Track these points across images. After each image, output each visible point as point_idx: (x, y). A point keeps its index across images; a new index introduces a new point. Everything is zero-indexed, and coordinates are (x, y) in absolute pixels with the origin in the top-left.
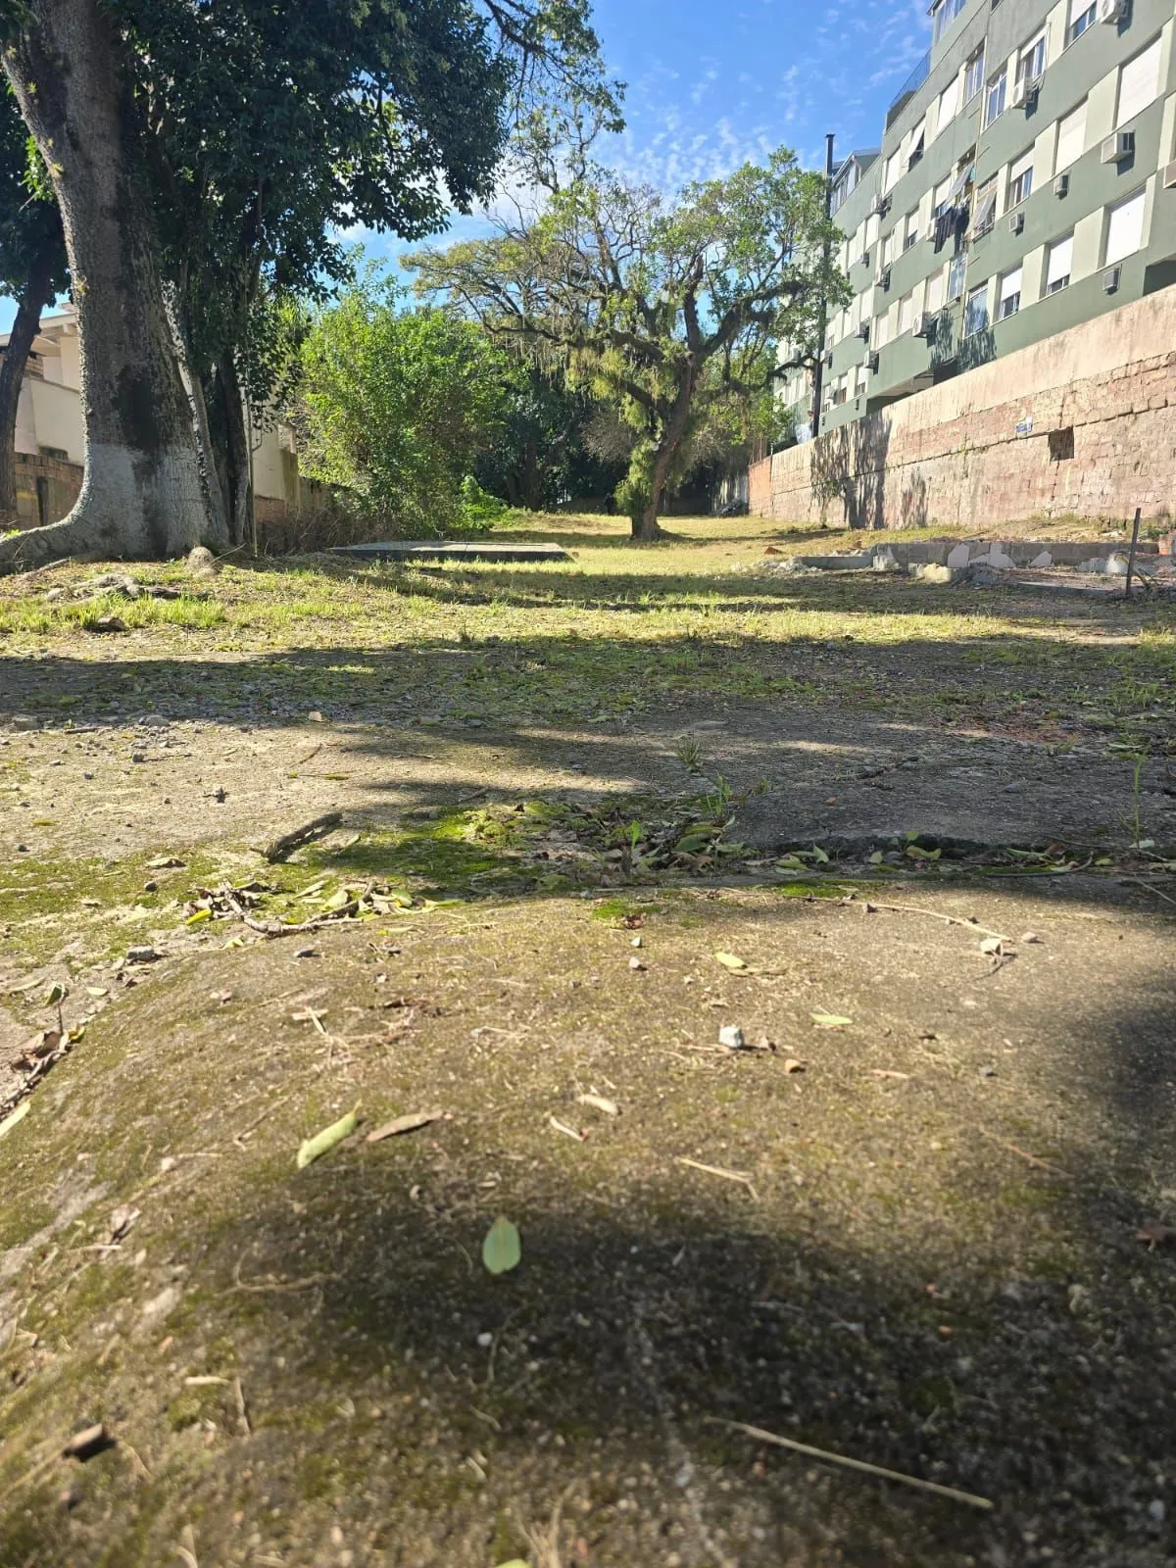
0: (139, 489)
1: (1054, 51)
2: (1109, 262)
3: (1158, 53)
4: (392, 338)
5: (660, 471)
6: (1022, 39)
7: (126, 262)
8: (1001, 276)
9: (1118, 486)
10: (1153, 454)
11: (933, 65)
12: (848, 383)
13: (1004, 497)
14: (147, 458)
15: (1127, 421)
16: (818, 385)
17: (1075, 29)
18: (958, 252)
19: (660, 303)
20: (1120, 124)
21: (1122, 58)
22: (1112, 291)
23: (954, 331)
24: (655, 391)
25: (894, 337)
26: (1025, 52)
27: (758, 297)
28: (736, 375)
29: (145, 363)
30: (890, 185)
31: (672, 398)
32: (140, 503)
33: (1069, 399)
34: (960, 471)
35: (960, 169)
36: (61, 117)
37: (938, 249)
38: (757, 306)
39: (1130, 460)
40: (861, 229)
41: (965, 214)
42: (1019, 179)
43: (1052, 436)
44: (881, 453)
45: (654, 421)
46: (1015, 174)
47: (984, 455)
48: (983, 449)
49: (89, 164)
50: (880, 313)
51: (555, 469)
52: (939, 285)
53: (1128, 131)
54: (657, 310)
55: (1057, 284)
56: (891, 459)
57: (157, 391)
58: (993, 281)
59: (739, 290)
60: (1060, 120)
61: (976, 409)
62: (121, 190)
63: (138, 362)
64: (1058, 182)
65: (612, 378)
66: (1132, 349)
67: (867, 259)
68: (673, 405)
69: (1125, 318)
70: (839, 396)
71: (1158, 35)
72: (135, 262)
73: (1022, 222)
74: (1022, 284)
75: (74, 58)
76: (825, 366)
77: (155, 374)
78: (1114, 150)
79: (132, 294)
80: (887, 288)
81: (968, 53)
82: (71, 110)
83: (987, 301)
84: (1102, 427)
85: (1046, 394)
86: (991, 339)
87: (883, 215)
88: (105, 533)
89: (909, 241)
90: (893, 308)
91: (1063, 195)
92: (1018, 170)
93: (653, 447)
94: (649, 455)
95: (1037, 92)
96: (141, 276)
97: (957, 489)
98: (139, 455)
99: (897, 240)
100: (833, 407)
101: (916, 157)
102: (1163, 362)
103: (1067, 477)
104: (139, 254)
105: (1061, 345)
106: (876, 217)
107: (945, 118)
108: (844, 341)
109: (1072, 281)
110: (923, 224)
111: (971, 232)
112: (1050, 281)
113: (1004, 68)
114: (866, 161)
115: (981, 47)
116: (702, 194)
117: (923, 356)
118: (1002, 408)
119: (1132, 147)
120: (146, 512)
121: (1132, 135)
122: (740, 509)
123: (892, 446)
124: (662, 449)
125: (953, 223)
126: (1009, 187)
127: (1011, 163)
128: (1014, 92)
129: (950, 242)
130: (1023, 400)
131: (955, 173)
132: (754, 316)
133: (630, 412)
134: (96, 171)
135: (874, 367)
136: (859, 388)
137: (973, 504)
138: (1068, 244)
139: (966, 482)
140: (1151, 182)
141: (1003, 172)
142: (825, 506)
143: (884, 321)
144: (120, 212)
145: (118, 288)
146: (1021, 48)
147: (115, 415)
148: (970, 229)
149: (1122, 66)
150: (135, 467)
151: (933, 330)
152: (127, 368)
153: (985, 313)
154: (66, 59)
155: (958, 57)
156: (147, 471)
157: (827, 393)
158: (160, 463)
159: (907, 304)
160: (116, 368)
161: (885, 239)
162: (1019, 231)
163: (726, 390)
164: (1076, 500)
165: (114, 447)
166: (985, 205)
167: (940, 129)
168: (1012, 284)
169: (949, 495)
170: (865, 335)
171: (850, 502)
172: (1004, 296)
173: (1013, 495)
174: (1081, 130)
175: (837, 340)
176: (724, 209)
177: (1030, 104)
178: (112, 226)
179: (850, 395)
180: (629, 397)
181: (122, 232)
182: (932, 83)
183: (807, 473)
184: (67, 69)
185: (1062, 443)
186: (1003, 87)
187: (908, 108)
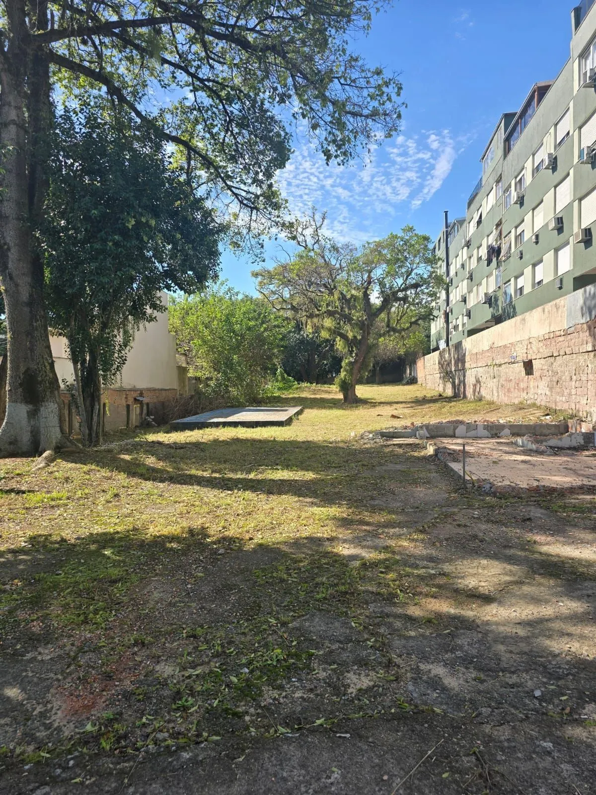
0: (29, 422)
1: (528, 179)
2: (559, 274)
3: (569, 181)
4: (231, 314)
5: (355, 371)
6: (516, 174)
7: (31, 324)
8: (516, 278)
9: (552, 392)
10: (563, 378)
11: (483, 183)
12: (459, 322)
13: (509, 390)
14: (34, 408)
15: (552, 359)
16: (447, 321)
17: (536, 170)
18: (498, 266)
19: (352, 295)
20: (557, 212)
21: (555, 184)
22: (560, 288)
23: (500, 303)
24: (350, 335)
25: (476, 303)
26: (518, 179)
27: (400, 290)
28: (394, 324)
29: (36, 367)
30: (470, 234)
31: (359, 337)
32: (29, 429)
33: (529, 347)
34: (492, 375)
35: (496, 229)
36: (6, 267)
37: (488, 265)
38: (400, 295)
39: (555, 379)
40: (460, 253)
41: (499, 249)
42: (520, 234)
43: (524, 363)
44: (464, 362)
45: (352, 348)
46: (518, 232)
47: (500, 369)
48: (500, 365)
49: (17, 285)
50: (470, 291)
51: (325, 362)
52: (492, 279)
53: (560, 216)
54: (351, 298)
55: (540, 283)
56: (467, 365)
57: (40, 379)
58: (513, 280)
59: (391, 288)
60: (534, 209)
61: (495, 345)
62: (31, 295)
63: (33, 366)
64: (534, 237)
65: (329, 330)
66: (550, 326)
67: (463, 266)
68: (360, 340)
69: (546, 310)
70: (456, 327)
71: (568, 175)
72: (35, 324)
73: (522, 254)
74: (525, 282)
75: (12, 244)
76: (450, 314)
77: (40, 371)
78: (552, 225)
79: (33, 337)
80: (472, 280)
81: (496, 179)
82: (10, 265)
83: (511, 290)
84: (543, 361)
85: (520, 342)
86: (514, 308)
87: (468, 247)
88: (11, 443)
89: (479, 259)
90: (475, 289)
91: (537, 243)
92: (519, 231)
93: (352, 360)
94: (350, 363)
95: (523, 196)
96: (37, 330)
97: (491, 383)
98: (31, 406)
99: (474, 260)
100: (454, 333)
101: (479, 222)
102: (563, 334)
103: (532, 384)
104: (37, 321)
105: (524, 320)
106: (466, 248)
107: (489, 206)
108: (456, 302)
109: (544, 282)
110: (484, 252)
111: (502, 256)
112: (536, 281)
113: (510, 186)
114: (461, 222)
115: (501, 176)
116: (372, 246)
117: (487, 313)
118: (505, 346)
119: (562, 223)
120: (32, 432)
121: (561, 218)
122: (413, 381)
123: (467, 358)
124: (356, 361)
125: (494, 252)
126: (516, 238)
127: (516, 227)
128: (514, 196)
129: (494, 260)
130: (512, 344)
131: (494, 231)
132: (399, 299)
133: (339, 344)
134: (20, 288)
135: (469, 315)
136: (464, 325)
137: (498, 392)
138: (541, 265)
139: (495, 380)
140: (571, 239)
141: (513, 231)
142: (445, 385)
143: (472, 295)
144: (30, 304)
145: (27, 336)
146: (516, 178)
147: (21, 390)
148: (502, 254)
149: (556, 187)
150: (28, 412)
151: (490, 301)
152: (28, 369)
153: (511, 295)
154: (8, 245)
155: (492, 180)
156: (33, 414)
157: (451, 326)
158: (39, 410)
159: (480, 288)
160: (22, 369)
161: (470, 258)
162: (521, 258)
163: (388, 332)
164: (536, 396)
165: (19, 404)
166: (508, 245)
167: (488, 209)
168: (521, 282)
169: (489, 386)
170: (464, 300)
171: (453, 384)
172: (518, 287)
173: (512, 390)
174: (541, 215)
175: (454, 302)
176: (385, 252)
177: (521, 201)
178: (26, 309)
179: (460, 328)
180: (339, 338)
181: (31, 312)
182: (483, 191)
183: (437, 366)
184: (9, 249)
185: (528, 366)
186: (510, 193)
187: (475, 201)
